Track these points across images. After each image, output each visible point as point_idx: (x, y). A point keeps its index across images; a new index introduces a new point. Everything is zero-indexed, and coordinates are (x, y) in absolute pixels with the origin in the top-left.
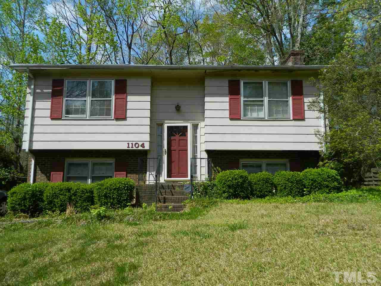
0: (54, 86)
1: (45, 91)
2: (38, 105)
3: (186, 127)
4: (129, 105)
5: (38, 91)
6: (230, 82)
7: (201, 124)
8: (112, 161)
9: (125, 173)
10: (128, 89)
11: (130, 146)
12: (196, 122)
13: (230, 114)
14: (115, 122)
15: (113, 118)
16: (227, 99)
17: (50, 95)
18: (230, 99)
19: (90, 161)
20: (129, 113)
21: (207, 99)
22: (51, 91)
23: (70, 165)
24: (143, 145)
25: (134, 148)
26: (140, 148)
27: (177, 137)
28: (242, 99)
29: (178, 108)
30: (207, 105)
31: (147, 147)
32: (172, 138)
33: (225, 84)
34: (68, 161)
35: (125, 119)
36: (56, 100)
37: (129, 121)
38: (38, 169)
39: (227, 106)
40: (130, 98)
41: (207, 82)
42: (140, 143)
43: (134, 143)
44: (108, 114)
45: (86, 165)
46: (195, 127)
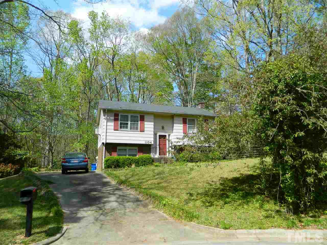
0: (115, 116)
1: (111, 118)
2: (109, 124)
3: (166, 135)
4: (146, 126)
5: (108, 118)
6: (183, 119)
7: (172, 134)
8: (137, 148)
9: (142, 153)
10: (145, 119)
11: (146, 142)
12: (169, 134)
13: (183, 131)
14: (140, 133)
15: (139, 131)
16: (182, 125)
17: (114, 120)
18: (183, 125)
19: (128, 148)
20: (145, 129)
21: (175, 125)
22: (113, 118)
23: (119, 149)
24: (151, 142)
25: (148, 143)
26: (150, 143)
27: (162, 139)
28: (188, 126)
29: (163, 128)
30: (174, 128)
31: (153, 143)
32: (160, 139)
33: (181, 119)
34: (118, 148)
35: (143, 131)
36: (116, 122)
37: (145, 132)
38: (106, 151)
39: (182, 128)
40: (146, 123)
41: (175, 118)
42: (150, 142)
43: (147, 141)
44: (137, 129)
45: (126, 150)
46: (169, 135)
